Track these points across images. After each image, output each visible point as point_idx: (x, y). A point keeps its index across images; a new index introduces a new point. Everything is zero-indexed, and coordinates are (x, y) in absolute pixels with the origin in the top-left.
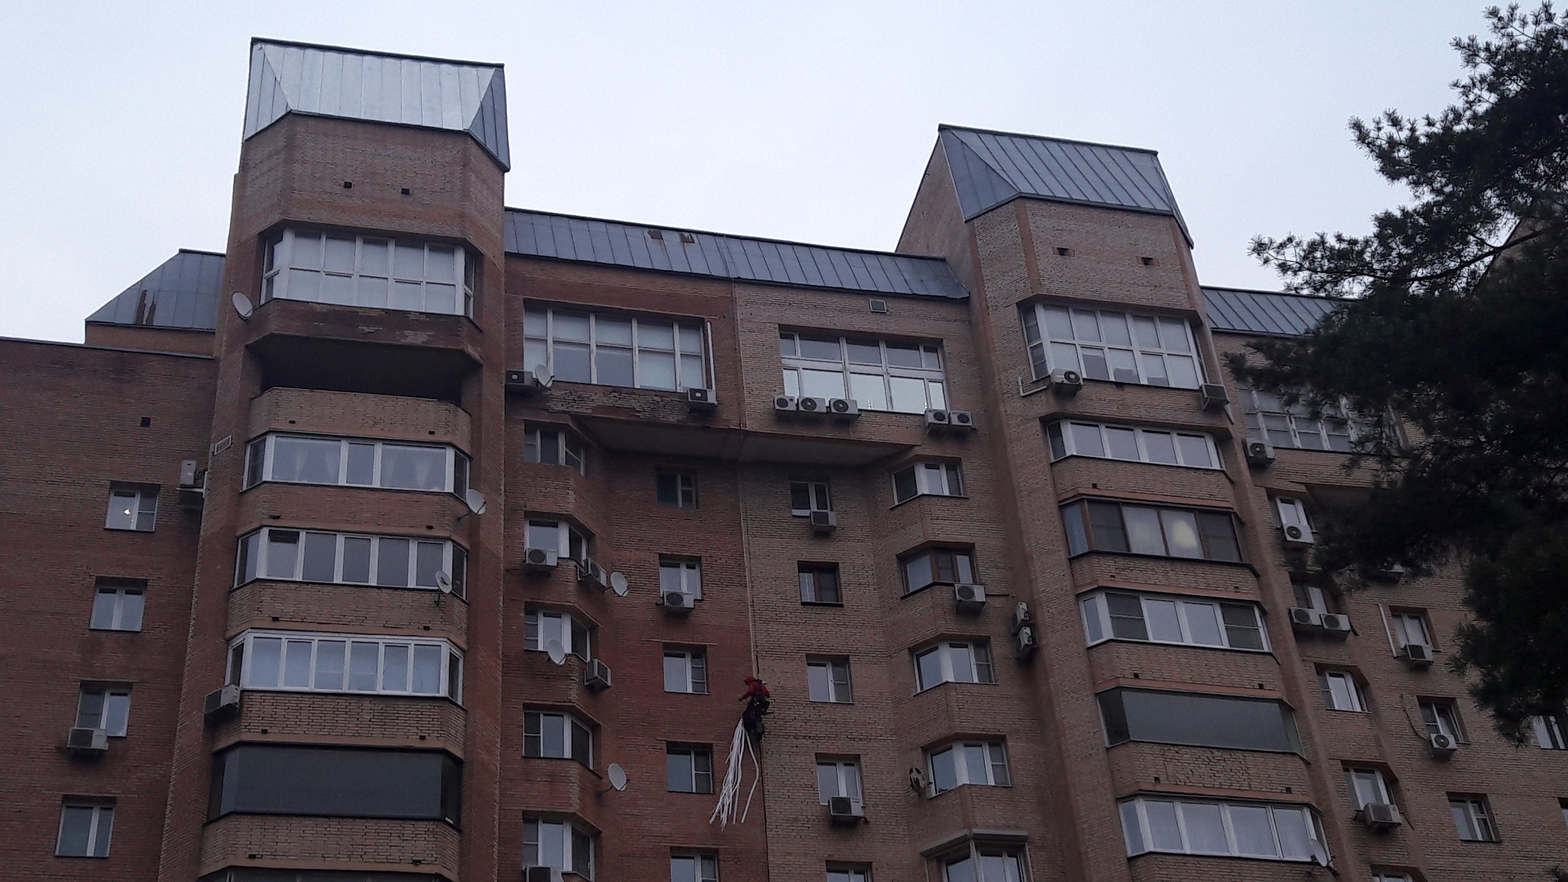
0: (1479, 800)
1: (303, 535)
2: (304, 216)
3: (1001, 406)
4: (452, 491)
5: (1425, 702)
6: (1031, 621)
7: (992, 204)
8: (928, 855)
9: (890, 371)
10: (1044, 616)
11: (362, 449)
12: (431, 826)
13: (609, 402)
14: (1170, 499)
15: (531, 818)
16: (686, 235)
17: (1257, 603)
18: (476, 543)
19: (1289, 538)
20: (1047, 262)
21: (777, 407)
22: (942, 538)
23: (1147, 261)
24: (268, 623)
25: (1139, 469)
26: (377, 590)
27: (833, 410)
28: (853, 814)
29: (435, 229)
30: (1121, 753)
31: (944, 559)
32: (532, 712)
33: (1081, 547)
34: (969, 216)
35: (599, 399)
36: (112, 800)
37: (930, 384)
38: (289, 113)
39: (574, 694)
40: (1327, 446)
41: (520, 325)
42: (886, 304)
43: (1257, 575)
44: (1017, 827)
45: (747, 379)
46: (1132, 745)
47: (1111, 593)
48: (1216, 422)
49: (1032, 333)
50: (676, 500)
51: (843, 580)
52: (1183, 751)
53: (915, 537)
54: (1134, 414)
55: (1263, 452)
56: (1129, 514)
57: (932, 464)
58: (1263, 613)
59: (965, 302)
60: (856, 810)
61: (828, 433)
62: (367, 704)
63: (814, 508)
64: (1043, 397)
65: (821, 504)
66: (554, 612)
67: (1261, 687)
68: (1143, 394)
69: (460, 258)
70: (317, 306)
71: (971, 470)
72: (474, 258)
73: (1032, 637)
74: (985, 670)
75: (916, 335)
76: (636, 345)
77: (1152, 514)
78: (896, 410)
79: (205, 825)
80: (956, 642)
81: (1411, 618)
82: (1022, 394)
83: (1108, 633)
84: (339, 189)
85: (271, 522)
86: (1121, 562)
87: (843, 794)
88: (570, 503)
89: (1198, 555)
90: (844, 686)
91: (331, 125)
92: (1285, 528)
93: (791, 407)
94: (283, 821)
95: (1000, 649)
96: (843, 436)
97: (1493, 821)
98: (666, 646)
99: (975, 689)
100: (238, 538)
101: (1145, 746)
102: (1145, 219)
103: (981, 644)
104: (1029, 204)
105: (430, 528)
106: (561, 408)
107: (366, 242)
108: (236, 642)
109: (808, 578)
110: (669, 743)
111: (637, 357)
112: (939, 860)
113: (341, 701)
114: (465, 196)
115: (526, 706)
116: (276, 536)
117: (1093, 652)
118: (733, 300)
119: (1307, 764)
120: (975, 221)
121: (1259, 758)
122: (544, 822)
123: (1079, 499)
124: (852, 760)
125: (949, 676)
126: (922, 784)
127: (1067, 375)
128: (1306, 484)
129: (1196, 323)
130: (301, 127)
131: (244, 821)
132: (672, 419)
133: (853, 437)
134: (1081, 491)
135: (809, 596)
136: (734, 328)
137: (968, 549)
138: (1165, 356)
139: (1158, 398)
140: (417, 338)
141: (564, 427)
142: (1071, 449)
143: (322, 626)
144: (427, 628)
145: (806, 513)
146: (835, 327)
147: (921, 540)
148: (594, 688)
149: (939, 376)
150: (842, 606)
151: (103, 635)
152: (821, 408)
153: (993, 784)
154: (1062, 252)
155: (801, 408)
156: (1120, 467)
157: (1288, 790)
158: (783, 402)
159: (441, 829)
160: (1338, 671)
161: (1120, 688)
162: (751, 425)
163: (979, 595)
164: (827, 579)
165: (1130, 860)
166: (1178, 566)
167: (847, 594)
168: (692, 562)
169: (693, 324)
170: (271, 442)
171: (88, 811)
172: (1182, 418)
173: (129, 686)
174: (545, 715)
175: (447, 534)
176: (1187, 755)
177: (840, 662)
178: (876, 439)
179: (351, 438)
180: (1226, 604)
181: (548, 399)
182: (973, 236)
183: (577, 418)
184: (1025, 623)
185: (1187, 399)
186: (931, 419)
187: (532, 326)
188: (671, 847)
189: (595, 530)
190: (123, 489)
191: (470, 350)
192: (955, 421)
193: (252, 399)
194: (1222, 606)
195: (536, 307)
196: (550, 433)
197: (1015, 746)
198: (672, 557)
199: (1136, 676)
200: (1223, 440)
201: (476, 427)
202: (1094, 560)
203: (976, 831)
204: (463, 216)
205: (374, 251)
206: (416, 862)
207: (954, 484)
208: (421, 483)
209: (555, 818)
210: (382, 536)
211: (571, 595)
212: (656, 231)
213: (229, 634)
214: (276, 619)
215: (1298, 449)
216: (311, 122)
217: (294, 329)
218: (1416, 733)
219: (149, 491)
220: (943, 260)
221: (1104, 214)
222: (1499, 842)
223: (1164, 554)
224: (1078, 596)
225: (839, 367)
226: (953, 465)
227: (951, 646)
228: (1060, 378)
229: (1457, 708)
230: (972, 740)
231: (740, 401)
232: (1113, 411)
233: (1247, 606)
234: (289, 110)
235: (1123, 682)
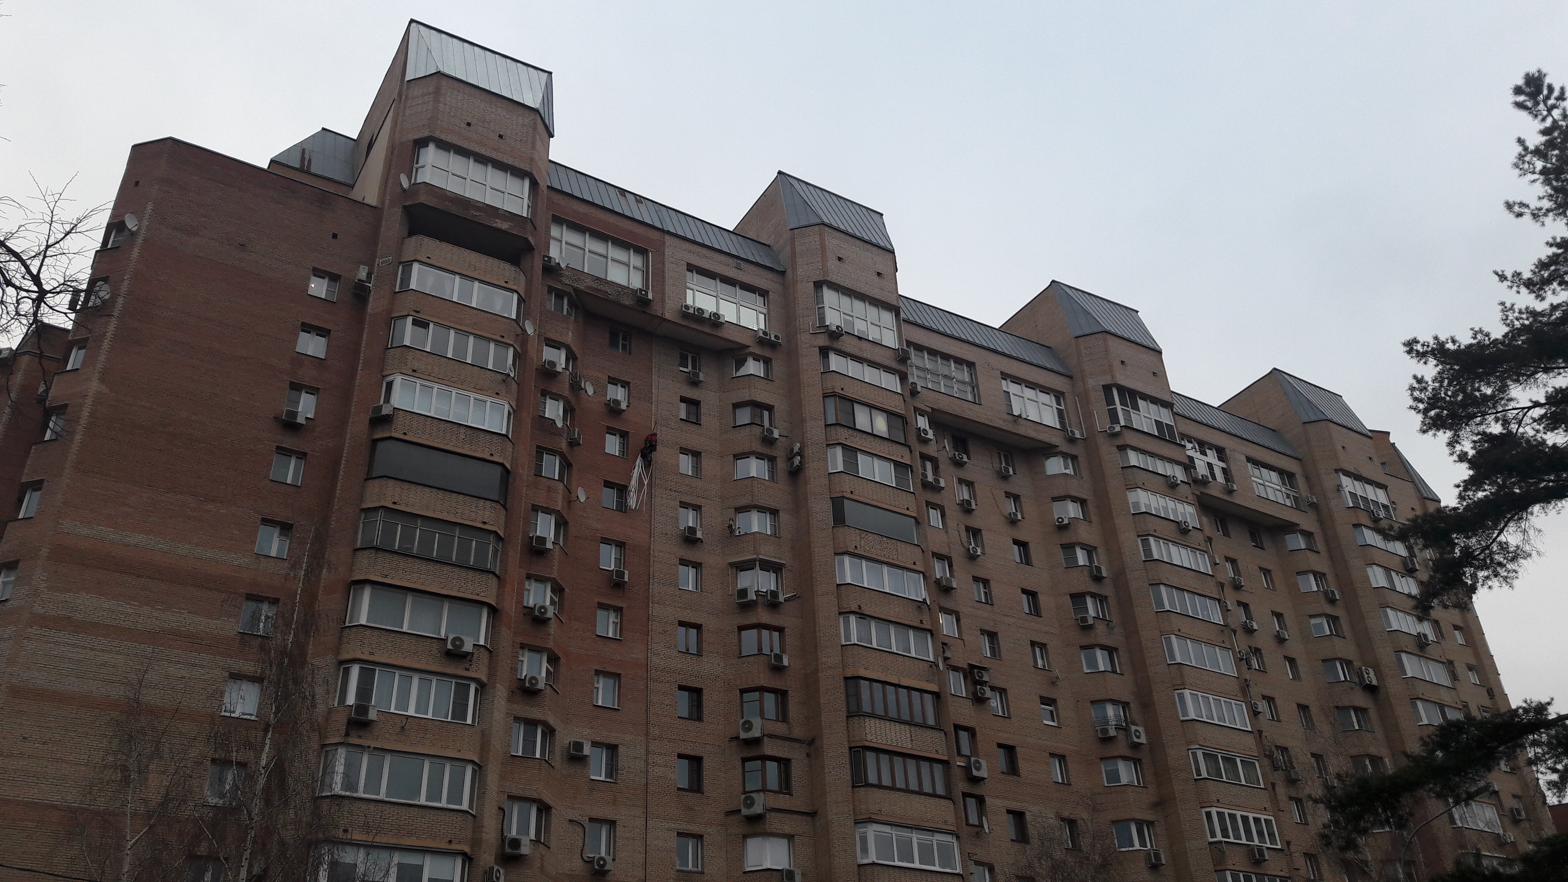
0: (986, 582)
1: (431, 325)
2: (443, 137)
3: (799, 336)
4: (515, 318)
5: (968, 529)
6: (800, 453)
7: (806, 223)
8: (732, 565)
9: (741, 302)
10: (809, 452)
11: (467, 283)
12: (494, 504)
13: (595, 286)
14: (877, 404)
15: (536, 509)
16: (638, 198)
17: (911, 466)
18: (525, 352)
19: (923, 435)
20: (832, 264)
21: (684, 309)
22: (758, 399)
23: (879, 274)
24: (410, 372)
25: (864, 384)
26: (471, 366)
27: (712, 318)
28: (697, 537)
29: (517, 164)
30: (841, 531)
31: (758, 411)
32: (541, 451)
33: (832, 420)
34: (793, 226)
35: (589, 283)
36: (305, 454)
37: (760, 314)
38: (439, 73)
39: (564, 445)
40: (943, 391)
41: (549, 229)
42: (743, 265)
43: (911, 452)
44: (780, 559)
45: (668, 289)
46: (847, 528)
47: (845, 447)
48: (903, 369)
49: (819, 299)
50: (618, 348)
51: (702, 411)
52: (870, 535)
53: (744, 396)
54: (865, 355)
55: (916, 387)
56: (857, 407)
57: (757, 358)
58: (912, 471)
59: (783, 273)
60: (699, 535)
61: (707, 329)
62: (462, 430)
63: (690, 368)
64: (823, 335)
65: (694, 367)
66: (556, 397)
67: (908, 509)
68: (869, 345)
69: (527, 183)
70: (447, 192)
71: (778, 367)
72: (534, 184)
73: (800, 462)
74: (772, 472)
75: (756, 285)
76: (610, 256)
77: (867, 409)
78: (741, 325)
79: (365, 480)
80: (760, 456)
81: (966, 485)
82: (811, 332)
83: (841, 468)
84: (463, 125)
85: (414, 313)
86: (851, 432)
87: (691, 524)
88: (569, 338)
89: (886, 436)
90: (697, 468)
91: (462, 85)
92: (921, 429)
93: (691, 311)
94: (413, 487)
95: (781, 465)
96: (715, 333)
97: (990, 593)
98: (608, 427)
99: (766, 483)
100: (392, 318)
101: (852, 529)
102: (880, 251)
103: (772, 460)
104: (826, 229)
105: (503, 337)
106: (568, 283)
107: (476, 160)
108: (389, 379)
109: (683, 405)
110: (605, 481)
111: (610, 262)
112: (737, 568)
113: (449, 425)
114: (534, 147)
115: (538, 447)
116: (416, 323)
117: (831, 476)
118: (664, 243)
119: (923, 551)
120: (796, 230)
121: (903, 545)
122: (541, 512)
123: (834, 395)
124: (697, 508)
125: (754, 473)
126: (733, 527)
127: (838, 327)
128: (932, 408)
129: (897, 315)
130: (444, 82)
131: (391, 483)
132: (627, 303)
133: (720, 335)
134: (836, 390)
135: (683, 415)
136: (664, 258)
137: (770, 408)
138: (882, 327)
139: (877, 349)
140: (504, 226)
141: (568, 294)
142: (833, 367)
143: (440, 380)
144: (497, 394)
145: (686, 370)
146: (715, 271)
147: (747, 398)
148: (573, 444)
149: (765, 311)
150: (700, 424)
151: (304, 357)
152: (706, 315)
153: (769, 534)
154: (840, 259)
155: (696, 313)
156: (856, 382)
157: (915, 563)
158: (687, 307)
159: (498, 507)
160: (935, 506)
161: (843, 497)
162: (668, 316)
163: (776, 434)
164: (693, 408)
165: (838, 585)
166: (877, 439)
167: (704, 419)
168: (625, 384)
169: (641, 251)
170: (416, 267)
171: (289, 458)
172: (887, 362)
173: (317, 390)
174: (546, 453)
175: (512, 343)
176: (871, 537)
177: (696, 455)
178: (731, 339)
179: (462, 276)
180: (897, 464)
181: (561, 275)
182: (793, 239)
183: (576, 290)
184: (798, 454)
185: (890, 352)
186: (761, 334)
187: (555, 231)
188: (601, 537)
189: (578, 356)
190: (319, 273)
191: (530, 239)
192: (773, 338)
193: (404, 238)
194: (895, 465)
195: (558, 220)
196: (560, 295)
197: (783, 516)
198: (614, 379)
199: (852, 492)
200: (903, 377)
201: (529, 283)
202: (839, 429)
203: (761, 557)
204: (532, 159)
205: (480, 167)
206: (484, 523)
207: (767, 371)
208: (497, 309)
209: (547, 511)
210: (476, 336)
211: (564, 388)
212: (623, 192)
213: (385, 373)
214: (414, 371)
215: (930, 389)
216: (450, 81)
217: (432, 202)
218: (962, 544)
219: (334, 278)
220: (769, 246)
221: (861, 243)
222: (992, 605)
223: (871, 432)
224: (827, 445)
225: (715, 294)
226: (767, 362)
227: (757, 458)
228: (834, 328)
229: (981, 535)
230: (761, 509)
231: (663, 301)
232: (855, 351)
233: (906, 466)
234: (438, 70)
235: (845, 495)
